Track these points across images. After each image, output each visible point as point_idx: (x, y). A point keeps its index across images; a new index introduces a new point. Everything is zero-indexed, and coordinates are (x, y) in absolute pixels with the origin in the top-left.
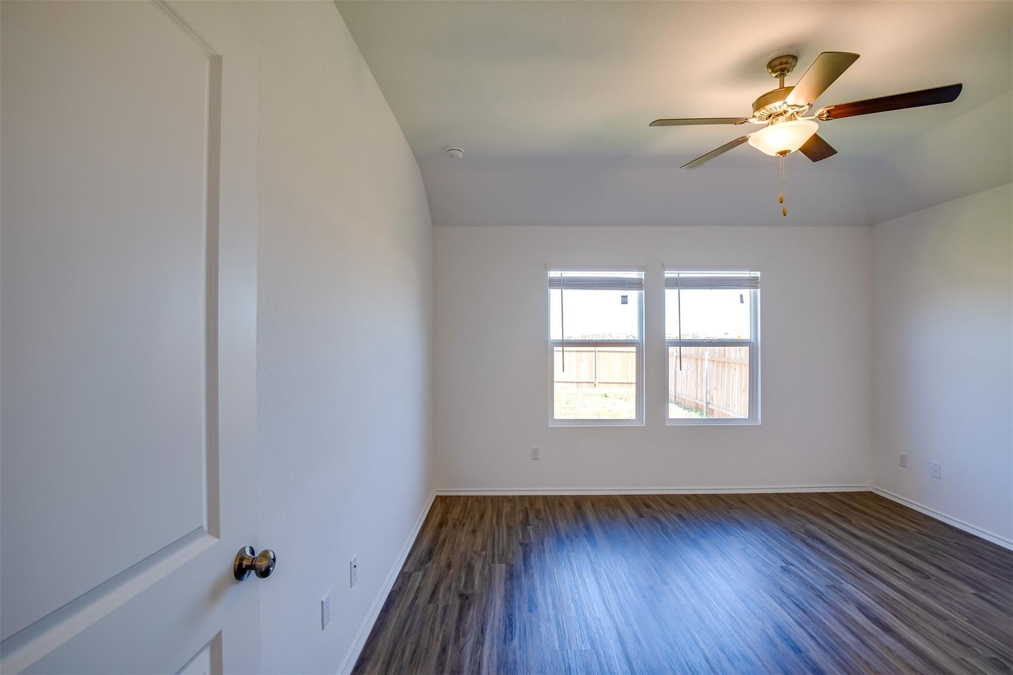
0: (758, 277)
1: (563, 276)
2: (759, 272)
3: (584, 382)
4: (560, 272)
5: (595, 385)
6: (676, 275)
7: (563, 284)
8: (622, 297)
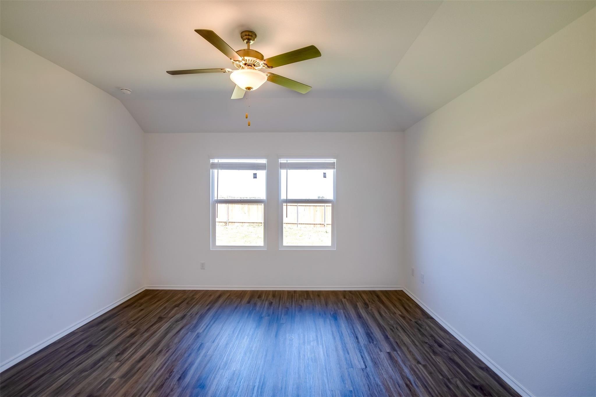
0: (335, 162)
1: (219, 162)
2: (336, 159)
3: (318, 224)
4: (217, 160)
5: (324, 226)
6: (286, 161)
7: (219, 166)
8: (254, 174)
